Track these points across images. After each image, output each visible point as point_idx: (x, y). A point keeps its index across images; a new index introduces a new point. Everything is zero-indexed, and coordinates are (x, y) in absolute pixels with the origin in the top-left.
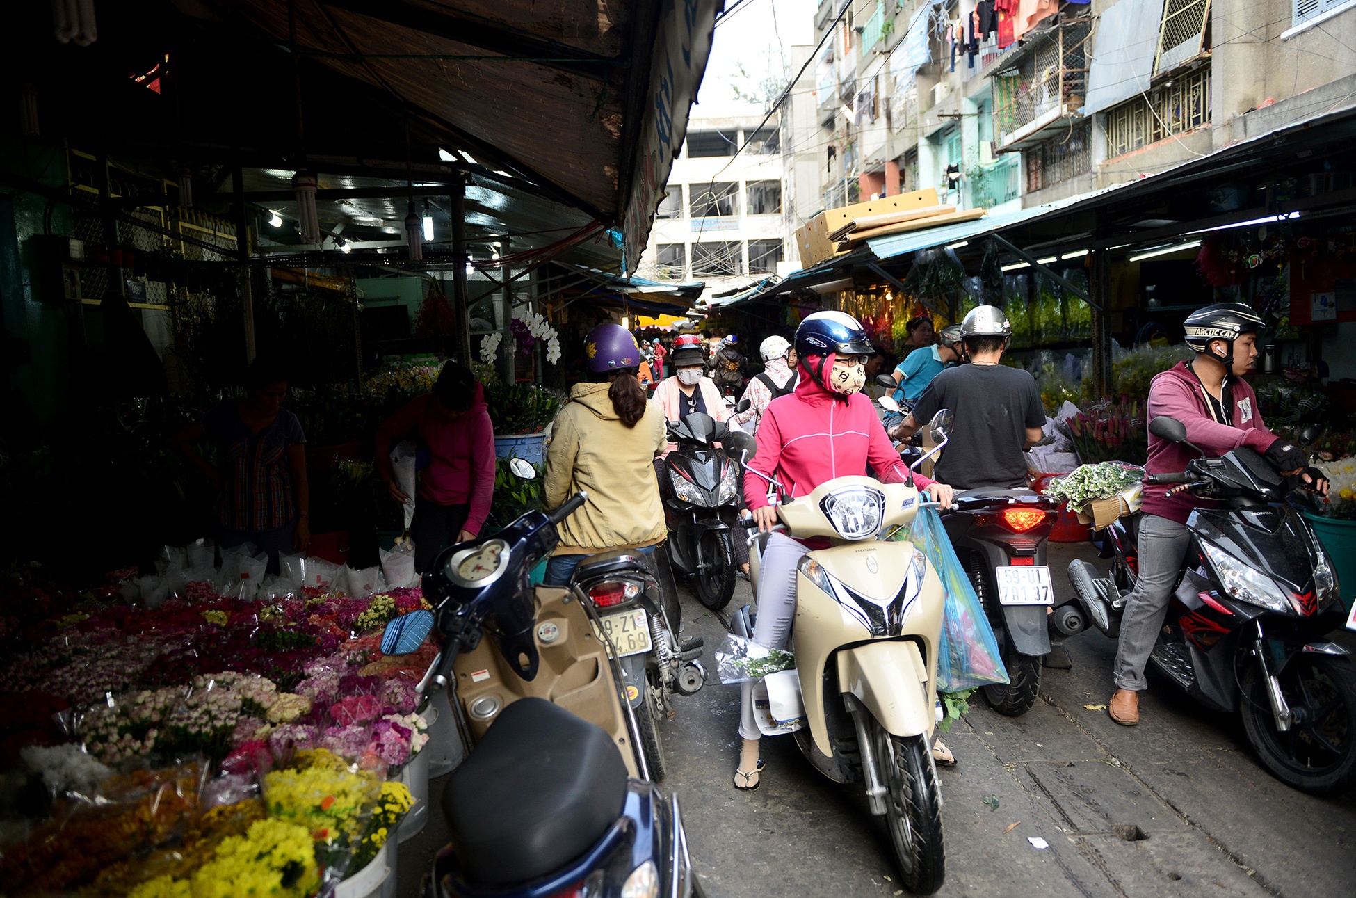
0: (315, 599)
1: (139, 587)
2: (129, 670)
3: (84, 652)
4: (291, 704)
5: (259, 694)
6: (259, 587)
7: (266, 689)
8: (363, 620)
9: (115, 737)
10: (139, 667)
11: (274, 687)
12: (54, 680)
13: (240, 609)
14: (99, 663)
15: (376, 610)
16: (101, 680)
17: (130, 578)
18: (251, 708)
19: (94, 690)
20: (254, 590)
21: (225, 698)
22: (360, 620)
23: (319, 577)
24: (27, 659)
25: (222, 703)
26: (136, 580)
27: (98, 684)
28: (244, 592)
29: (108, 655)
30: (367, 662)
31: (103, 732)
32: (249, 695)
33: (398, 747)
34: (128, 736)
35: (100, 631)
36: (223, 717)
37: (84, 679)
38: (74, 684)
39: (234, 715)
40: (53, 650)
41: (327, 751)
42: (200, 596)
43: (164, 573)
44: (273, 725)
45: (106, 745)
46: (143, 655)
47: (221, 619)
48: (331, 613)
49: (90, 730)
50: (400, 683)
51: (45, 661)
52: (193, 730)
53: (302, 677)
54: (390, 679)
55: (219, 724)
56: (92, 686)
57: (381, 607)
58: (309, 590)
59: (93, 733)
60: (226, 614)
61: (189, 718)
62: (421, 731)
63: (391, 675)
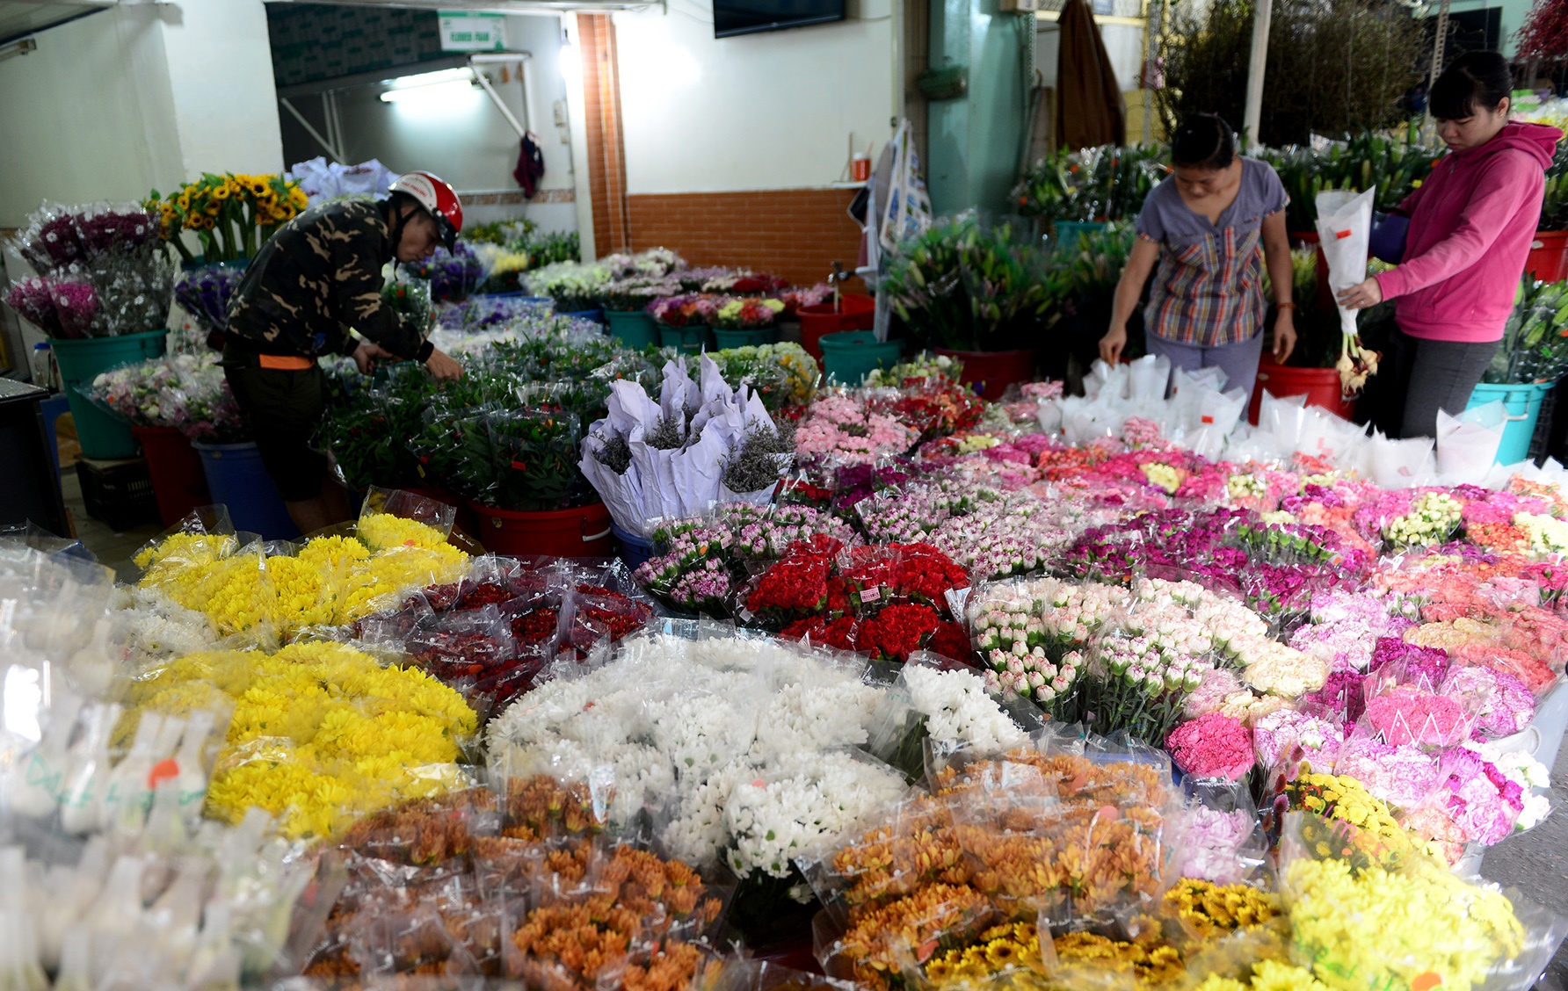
0: (1316, 477)
1: (1061, 412)
2: (1047, 542)
3: (992, 499)
4: (1291, 669)
5: (1241, 639)
6: (1226, 439)
7: (1251, 630)
8: (1400, 531)
9: (1022, 648)
10: (1060, 539)
11: (1264, 628)
12: (952, 533)
13: (1203, 472)
14: (1008, 519)
15: (1427, 519)
16: (1010, 548)
17: (1051, 397)
18: (1225, 657)
19: (1000, 558)
20: (1219, 444)
21: (1186, 630)
22: (1394, 528)
23: (1321, 441)
24: (924, 494)
25: (1181, 638)
26: (1059, 400)
27: (1005, 552)
28: (1206, 444)
29: (1021, 510)
30: (1422, 619)
31: (1006, 634)
32: (1224, 636)
33: (1493, 816)
34: (1039, 652)
35: (1012, 467)
36: (1183, 665)
37: (988, 541)
38: (976, 544)
39: (1200, 667)
40: (956, 486)
41: (1361, 785)
42: (1142, 441)
43: (1095, 396)
44: (1258, 694)
45: (1009, 655)
46: (1066, 521)
47: (1170, 481)
48: (1342, 505)
49: (991, 626)
50: (1491, 679)
51: (944, 502)
52: (1136, 676)
53: (1306, 619)
54: (1471, 664)
55: (1175, 676)
56: (997, 554)
57: (1435, 516)
58: (1306, 460)
59: (994, 631)
60: (1177, 474)
61: (1131, 653)
62: (1536, 791)
63: (1475, 657)
